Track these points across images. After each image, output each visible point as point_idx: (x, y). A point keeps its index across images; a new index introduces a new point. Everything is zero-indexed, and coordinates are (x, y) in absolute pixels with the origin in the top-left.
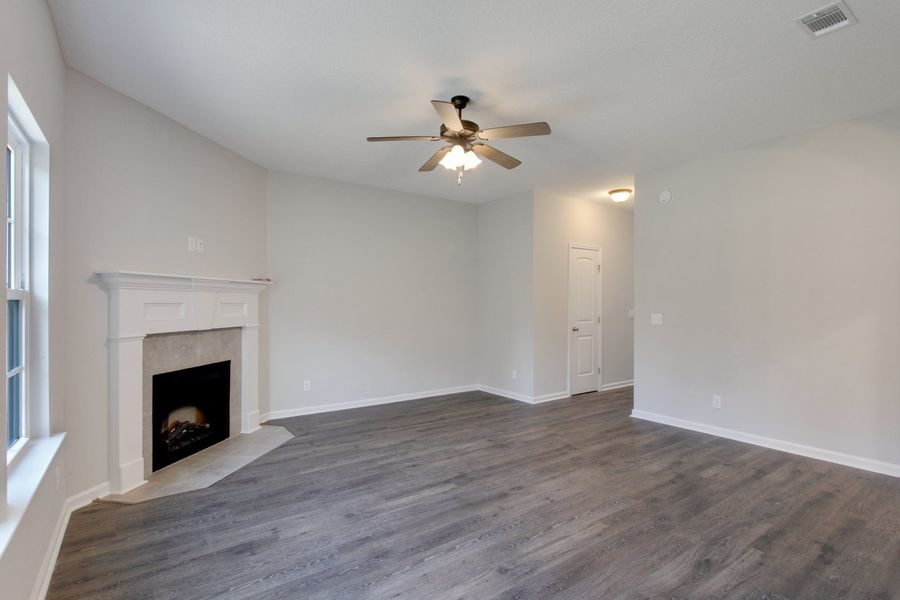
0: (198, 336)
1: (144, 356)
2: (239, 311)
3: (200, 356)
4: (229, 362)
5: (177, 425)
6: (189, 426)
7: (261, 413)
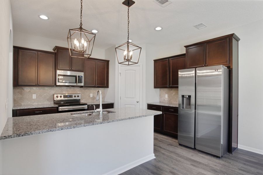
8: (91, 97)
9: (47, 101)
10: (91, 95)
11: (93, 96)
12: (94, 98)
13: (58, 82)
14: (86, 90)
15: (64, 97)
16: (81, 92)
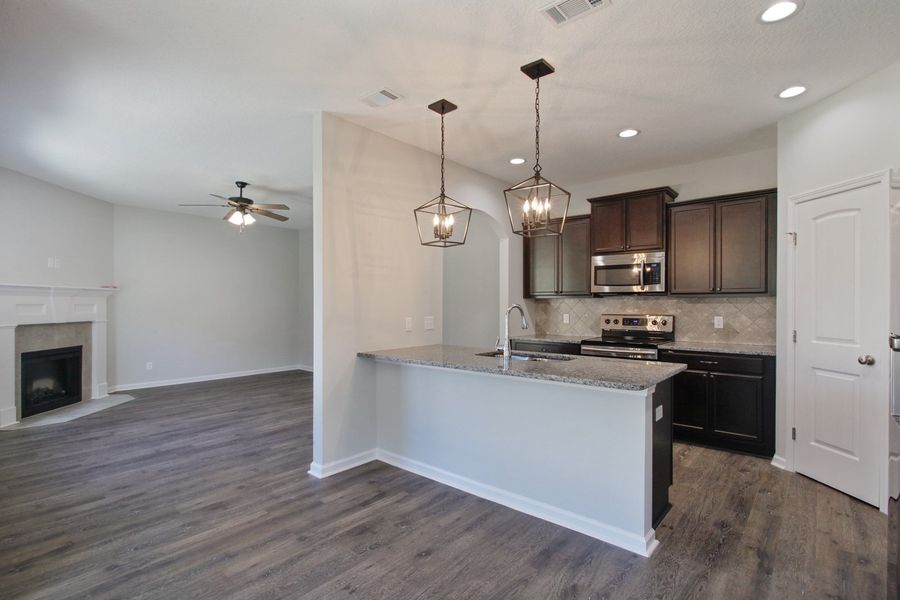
0: (55, 327)
1: (16, 339)
2: (92, 311)
3: (57, 342)
4: (81, 347)
5: (38, 390)
6: (47, 391)
7: (109, 386)
8: (716, 326)
9: (589, 330)
10: (719, 322)
11: (726, 325)
12: (728, 332)
13: (596, 284)
14: (699, 306)
15: (623, 324)
16: (679, 311)
